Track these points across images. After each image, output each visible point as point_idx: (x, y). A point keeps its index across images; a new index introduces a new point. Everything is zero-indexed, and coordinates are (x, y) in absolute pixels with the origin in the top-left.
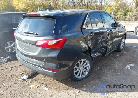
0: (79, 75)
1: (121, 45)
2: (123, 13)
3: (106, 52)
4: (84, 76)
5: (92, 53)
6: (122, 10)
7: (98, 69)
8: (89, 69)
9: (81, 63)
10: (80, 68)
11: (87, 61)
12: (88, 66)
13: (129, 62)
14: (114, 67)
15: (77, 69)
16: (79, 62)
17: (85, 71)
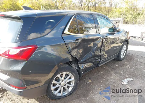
0: (60, 92)
1: (122, 54)
2: (133, 16)
3: (99, 62)
4: (66, 93)
5: (81, 63)
6: (133, 13)
7: (87, 83)
8: (73, 85)
9: (61, 77)
10: (61, 83)
11: (70, 75)
12: (73, 81)
13: (127, 75)
14: (109, 81)
15: (57, 85)
16: (59, 76)
17: (68, 87)
